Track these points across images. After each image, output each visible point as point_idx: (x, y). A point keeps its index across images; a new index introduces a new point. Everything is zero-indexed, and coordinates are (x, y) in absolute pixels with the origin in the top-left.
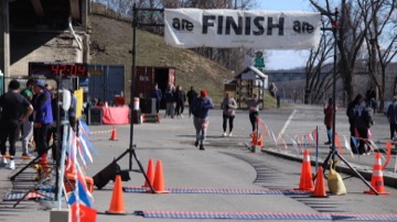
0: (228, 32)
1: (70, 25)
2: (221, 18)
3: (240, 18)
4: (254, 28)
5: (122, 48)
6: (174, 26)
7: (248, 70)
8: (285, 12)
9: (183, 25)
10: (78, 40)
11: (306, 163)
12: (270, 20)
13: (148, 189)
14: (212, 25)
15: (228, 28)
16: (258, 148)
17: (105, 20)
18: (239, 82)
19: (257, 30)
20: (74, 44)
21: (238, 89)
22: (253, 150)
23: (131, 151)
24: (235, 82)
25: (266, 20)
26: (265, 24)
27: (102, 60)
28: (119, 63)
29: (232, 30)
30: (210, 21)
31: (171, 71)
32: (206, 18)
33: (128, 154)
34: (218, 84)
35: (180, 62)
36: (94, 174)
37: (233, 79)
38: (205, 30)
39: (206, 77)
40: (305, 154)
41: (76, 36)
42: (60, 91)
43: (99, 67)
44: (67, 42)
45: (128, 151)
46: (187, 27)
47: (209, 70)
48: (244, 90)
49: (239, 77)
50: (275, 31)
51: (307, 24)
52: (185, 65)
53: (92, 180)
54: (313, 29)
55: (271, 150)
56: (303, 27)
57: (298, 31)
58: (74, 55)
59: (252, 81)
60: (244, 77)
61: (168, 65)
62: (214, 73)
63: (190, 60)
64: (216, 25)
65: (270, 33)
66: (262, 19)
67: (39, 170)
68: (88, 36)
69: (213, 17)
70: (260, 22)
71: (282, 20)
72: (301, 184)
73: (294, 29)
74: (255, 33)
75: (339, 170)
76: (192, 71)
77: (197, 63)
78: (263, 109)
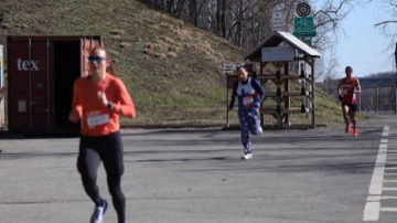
5: (38, 15)
7: (277, 40)
35: (152, 39)
39: (200, 65)
48: (271, 87)
49: (256, 56)
76: (174, 54)
77: (187, 40)
78: (312, 127)
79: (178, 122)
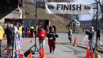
0: (64, 9)
1: (18, 7)
2: (62, 5)
3: (68, 5)
4: (72, 8)
6: (48, 7)
7: (73, 21)
8: (82, 3)
9: (51, 7)
10: (21, 11)
11: (88, 49)
12: (77, 5)
13: (41, 57)
14: (60, 7)
15: (64, 8)
16: (75, 45)
17: (29, 5)
18: (71, 24)
19: (73, 9)
20: (20, 12)
21: (70, 26)
22: (74, 45)
23: (35, 45)
24: (70, 24)
25: (76, 6)
26: (75, 7)
27: (28, 17)
28: (34, 19)
29: (66, 9)
30: (59, 6)
31: (50, 21)
32: (58, 5)
33: (35, 46)
34: (64, 25)
35: (52, 18)
36: (24, 52)
37: (69, 23)
38: (57, 9)
39: (61, 23)
40: (88, 46)
41: (20, 10)
42: (14, 27)
43: (27, 20)
44: (17, 12)
45: (34, 45)
46: (52, 8)
47: (62, 21)
48: (72, 27)
50: (79, 9)
51: (89, 7)
52: (54, 19)
53: (23, 54)
54: (90, 8)
55: (80, 45)
56: (87, 8)
57: (86, 9)
58: (20, 16)
59: (75, 24)
60: (72, 23)
61: (49, 19)
62: (63, 22)
63: (56, 17)
64: (61, 7)
65: (77, 9)
66: (75, 5)
67: (8, 51)
68: (24, 10)
69: (60, 5)
70: (74, 6)
71: (81, 6)
72: (87, 56)
73: (85, 8)
74: (73, 10)
75: (98, 51)
76: (56, 21)
77: (58, 18)
78: (78, 33)
79: (59, 31)
